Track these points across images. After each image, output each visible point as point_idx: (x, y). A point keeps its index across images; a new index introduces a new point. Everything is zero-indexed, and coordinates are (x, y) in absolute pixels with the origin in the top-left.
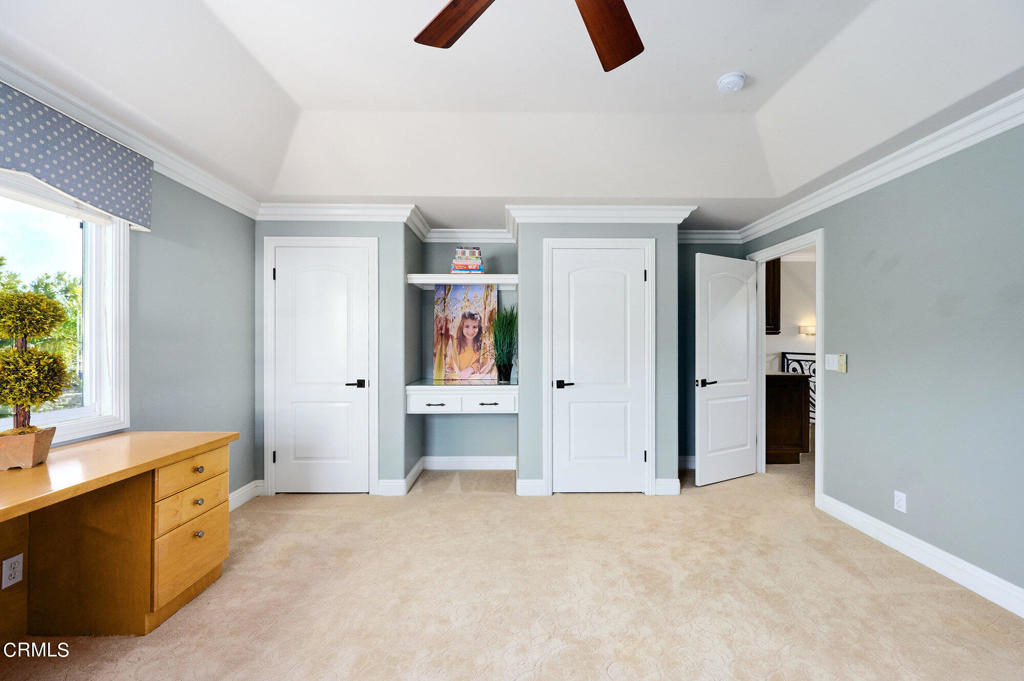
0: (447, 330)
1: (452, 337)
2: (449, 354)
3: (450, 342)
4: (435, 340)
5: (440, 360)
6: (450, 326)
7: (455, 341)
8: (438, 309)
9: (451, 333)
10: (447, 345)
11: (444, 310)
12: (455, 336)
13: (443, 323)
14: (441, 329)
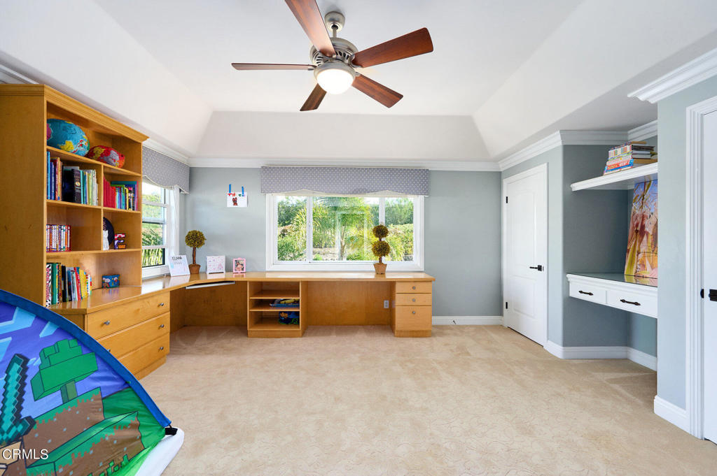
0: (643, 227)
1: (648, 233)
2: (642, 250)
3: (645, 238)
4: (630, 238)
5: (633, 256)
6: (646, 222)
7: (650, 237)
8: (635, 208)
9: (647, 229)
10: (641, 242)
11: (642, 207)
12: (651, 233)
13: (639, 220)
14: (637, 225)
